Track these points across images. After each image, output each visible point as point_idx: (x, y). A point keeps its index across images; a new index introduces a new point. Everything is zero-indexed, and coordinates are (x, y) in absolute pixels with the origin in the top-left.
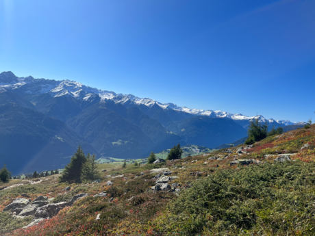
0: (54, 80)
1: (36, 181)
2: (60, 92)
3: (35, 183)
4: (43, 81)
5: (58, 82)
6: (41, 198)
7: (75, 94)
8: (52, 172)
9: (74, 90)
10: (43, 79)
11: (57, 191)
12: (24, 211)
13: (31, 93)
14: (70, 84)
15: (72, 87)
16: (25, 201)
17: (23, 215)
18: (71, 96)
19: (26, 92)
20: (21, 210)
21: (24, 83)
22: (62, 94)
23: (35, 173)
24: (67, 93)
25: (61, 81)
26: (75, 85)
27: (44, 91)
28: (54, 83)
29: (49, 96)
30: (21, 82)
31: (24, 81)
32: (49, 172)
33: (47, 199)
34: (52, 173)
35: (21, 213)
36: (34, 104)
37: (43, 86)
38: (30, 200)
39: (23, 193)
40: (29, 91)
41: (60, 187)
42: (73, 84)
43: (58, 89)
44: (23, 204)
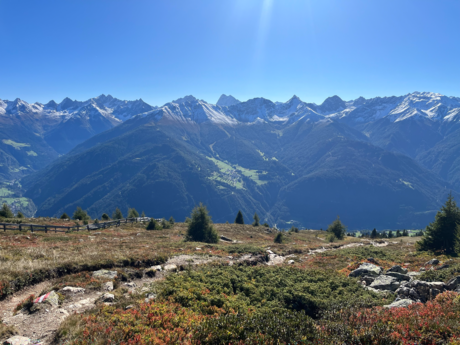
0: (394, 97)
1: (380, 243)
2: (404, 113)
3: (378, 245)
4: (378, 101)
5: (401, 99)
6: (398, 269)
7: (429, 113)
8: (398, 232)
9: (427, 107)
10: (379, 98)
11: (416, 263)
12: (376, 282)
13: (363, 120)
14: (420, 98)
15: (425, 102)
16: (376, 269)
17: (376, 287)
18: (422, 118)
19: (357, 120)
20: (373, 281)
21: (354, 108)
22: (408, 116)
23: (374, 232)
24: (416, 112)
25: (406, 96)
26: (429, 98)
27: (380, 114)
28: (394, 101)
29: (387, 121)
30: (349, 106)
31: (354, 105)
32: (394, 233)
33: (406, 272)
34: (399, 235)
35: (373, 284)
36: (368, 135)
37: (378, 107)
38: (382, 269)
39: (369, 258)
40: (360, 118)
41: (420, 257)
42: (424, 98)
43: (400, 109)
44: (374, 272)
